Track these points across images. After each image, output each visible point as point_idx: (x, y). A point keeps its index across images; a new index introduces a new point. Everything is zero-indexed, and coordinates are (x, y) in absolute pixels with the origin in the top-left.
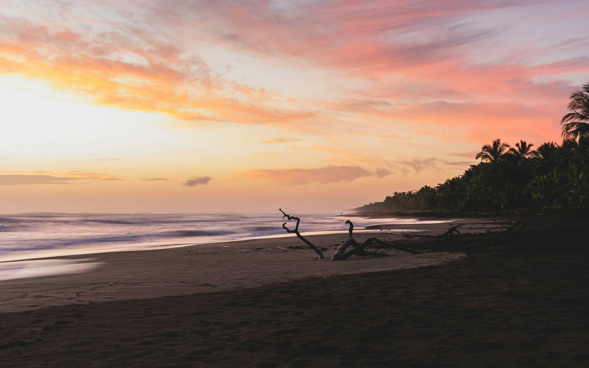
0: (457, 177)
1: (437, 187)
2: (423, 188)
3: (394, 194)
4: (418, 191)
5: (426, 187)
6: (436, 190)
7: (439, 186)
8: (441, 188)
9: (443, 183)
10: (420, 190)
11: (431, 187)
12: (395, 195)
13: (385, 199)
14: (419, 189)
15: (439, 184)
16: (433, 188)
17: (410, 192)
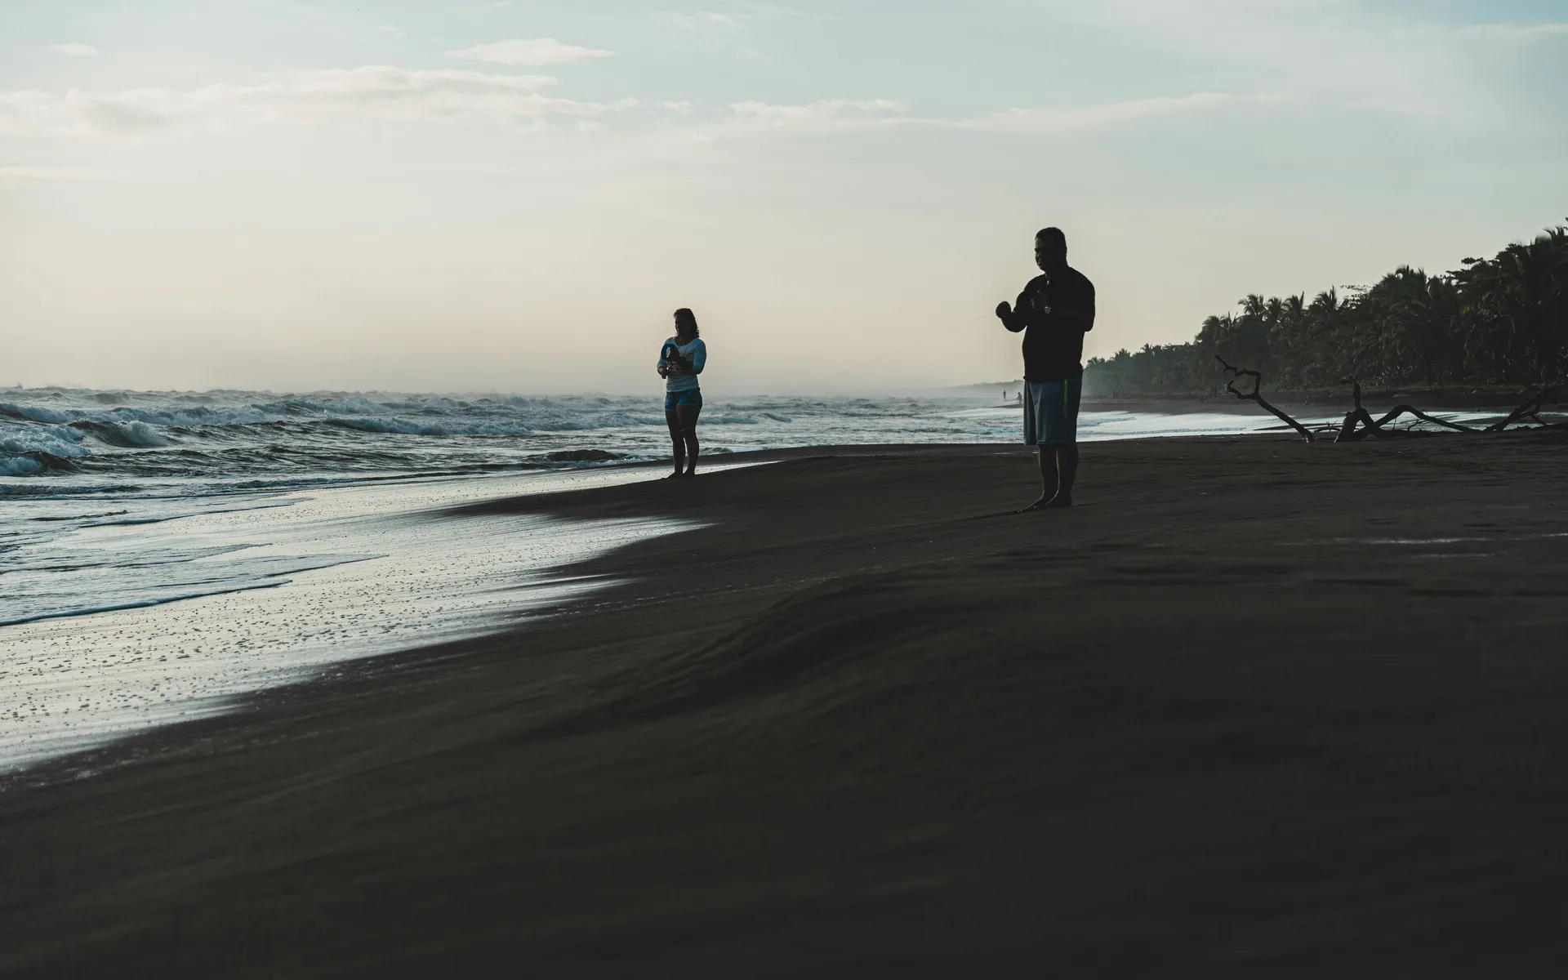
0: (1553, 233)
1: (1459, 275)
2: (1390, 280)
3: (1243, 307)
4: (1369, 290)
5: (1405, 271)
6: (1458, 286)
7: (1468, 267)
8: (1479, 276)
9: (1490, 256)
10: (1377, 290)
11: (1429, 275)
12: (1248, 309)
13: (1200, 330)
14: (1369, 281)
15: (1467, 261)
16: (1438, 277)
17: (1324, 296)
